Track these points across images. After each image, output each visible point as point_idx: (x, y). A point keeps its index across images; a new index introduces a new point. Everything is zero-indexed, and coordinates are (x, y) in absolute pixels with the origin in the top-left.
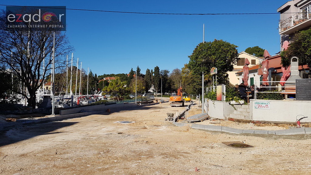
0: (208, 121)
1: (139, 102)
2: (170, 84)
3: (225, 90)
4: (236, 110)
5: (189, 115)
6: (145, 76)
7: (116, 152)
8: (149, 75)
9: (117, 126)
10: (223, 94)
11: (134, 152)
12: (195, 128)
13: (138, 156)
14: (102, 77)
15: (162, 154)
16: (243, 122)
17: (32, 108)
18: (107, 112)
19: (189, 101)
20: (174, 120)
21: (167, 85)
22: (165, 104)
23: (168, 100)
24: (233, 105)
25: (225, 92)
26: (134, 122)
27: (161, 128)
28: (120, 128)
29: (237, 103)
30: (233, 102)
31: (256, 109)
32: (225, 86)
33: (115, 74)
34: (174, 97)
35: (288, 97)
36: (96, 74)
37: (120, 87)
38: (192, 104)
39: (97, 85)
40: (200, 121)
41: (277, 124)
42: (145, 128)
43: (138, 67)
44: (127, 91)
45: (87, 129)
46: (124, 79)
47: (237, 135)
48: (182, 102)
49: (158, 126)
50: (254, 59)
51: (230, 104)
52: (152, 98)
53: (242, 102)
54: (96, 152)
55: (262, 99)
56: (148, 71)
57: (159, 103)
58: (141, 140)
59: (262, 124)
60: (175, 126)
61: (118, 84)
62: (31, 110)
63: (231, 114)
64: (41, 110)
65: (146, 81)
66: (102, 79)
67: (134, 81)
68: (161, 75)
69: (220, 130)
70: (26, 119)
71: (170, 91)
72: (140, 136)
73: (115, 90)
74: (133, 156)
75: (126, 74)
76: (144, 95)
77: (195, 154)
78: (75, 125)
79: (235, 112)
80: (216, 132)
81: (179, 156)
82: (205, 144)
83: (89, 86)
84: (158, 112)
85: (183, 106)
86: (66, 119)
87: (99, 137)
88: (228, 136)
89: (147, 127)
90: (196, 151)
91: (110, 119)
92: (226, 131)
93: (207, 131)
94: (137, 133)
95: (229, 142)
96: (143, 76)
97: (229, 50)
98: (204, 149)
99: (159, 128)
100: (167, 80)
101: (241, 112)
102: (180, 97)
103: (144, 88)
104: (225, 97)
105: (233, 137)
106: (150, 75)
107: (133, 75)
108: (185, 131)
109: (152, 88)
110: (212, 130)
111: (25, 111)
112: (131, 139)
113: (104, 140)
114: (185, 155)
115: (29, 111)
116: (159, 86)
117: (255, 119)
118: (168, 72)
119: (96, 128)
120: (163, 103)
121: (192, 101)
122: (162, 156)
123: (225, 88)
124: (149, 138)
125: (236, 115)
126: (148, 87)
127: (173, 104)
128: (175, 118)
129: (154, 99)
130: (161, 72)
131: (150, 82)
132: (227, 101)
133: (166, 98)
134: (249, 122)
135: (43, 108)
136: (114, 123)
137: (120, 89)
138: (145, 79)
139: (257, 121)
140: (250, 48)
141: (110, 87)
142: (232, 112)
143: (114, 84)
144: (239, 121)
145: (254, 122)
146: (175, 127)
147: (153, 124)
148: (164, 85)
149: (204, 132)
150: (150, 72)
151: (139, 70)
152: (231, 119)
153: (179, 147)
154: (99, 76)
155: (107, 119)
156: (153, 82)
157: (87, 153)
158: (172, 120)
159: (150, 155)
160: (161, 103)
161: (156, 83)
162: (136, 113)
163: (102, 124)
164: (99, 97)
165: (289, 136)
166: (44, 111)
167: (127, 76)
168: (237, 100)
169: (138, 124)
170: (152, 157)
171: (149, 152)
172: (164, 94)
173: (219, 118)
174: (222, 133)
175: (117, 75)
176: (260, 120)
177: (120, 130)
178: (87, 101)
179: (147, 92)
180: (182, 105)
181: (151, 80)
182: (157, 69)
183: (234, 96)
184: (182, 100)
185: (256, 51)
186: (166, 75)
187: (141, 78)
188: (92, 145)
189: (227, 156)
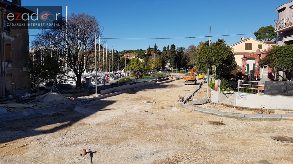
0: (207, 105)
1: (157, 80)
2: (185, 60)
3: (220, 83)
4: (227, 97)
5: (197, 97)
6: (162, 54)
7: (148, 124)
8: (165, 52)
9: (144, 106)
10: (219, 86)
11: (158, 125)
12: (196, 110)
13: (160, 127)
14: (122, 54)
15: (173, 127)
16: (230, 107)
17: (79, 88)
18: (133, 91)
19: (202, 78)
20: (184, 102)
21: (182, 62)
22: (180, 82)
23: (183, 77)
24: (225, 94)
25: (220, 85)
26: (154, 102)
27: (174, 108)
28: (146, 107)
29: (228, 93)
30: (226, 92)
31: (238, 99)
32: (220, 80)
33: (134, 50)
34: (187, 77)
35: (260, 92)
36: (117, 50)
37: (140, 66)
38: (204, 82)
39: (119, 61)
40: (201, 104)
41: (251, 109)
42: (163, 108)
43: (155, 44)
44: (146, 69)
45: (124, 107)
46: (142, 55)
47: (221, 116)
48: (195, 80)
49: (172, 107)
50: (260, 44)
51: (223, 93)
52: (167, 74)
53: (232, 92)
54: (137, 124)
55: (243, 92)
56: (165, 48)
57: (174, 80)
58: (161, 117)
59: (241, 109)
60: (183, 107)
61: (139, 64)
62: (79, 90)
63: (223, 101)
64: (85, 90)
65: (162, 58)
66: (123, 55)
67: (151, 59)
68: (177, 52)
69: (212, 113)
70: (81, 98)
71: (185, 67)
72: (160, 114)
73: (135, 68)
74: (157, 127)
75: (144, 51)
76: (160, 72)
77: (191, 128)
78: (115, 104)
79: (226, 99)
80: (209, 113)
81: (181, 128)
82: (198, 122)
83: (113, 63)
84: (172, 92)
85: (196, 84)
86: (106, 97)
87: (135, 114)
88: (216, 117)
89: (164, 107)
90: (192, 126)
91: (136, 99)
92: (215, 113)
93: (204, 113)
94: (158, 111)
95: (212, 122)
96: (160, 53)
97: (225, 54)
98: (197, 125)
99: (172, 109)
100: (183, 56)
101: (230, 99)
102: (193, 76)
103: (160, 64)
104: (220, 88)
105: (218, 117)
106: (167, 53)
107: (150, 52)
108: (189, 112)
109: (169, 64)
110: (207, 112)
111: (75, 90)
112: (154, 117)
113: (138, 116)
114: (185, 128)
115: (78, 90)
116: (174, 63)
117: (237, 105)
118: (184, 49)
119: (129, 107)
120: (178, 80)
121: (205, 78)
122: (172, 128)
123: (220, 82)
124: (165, 116)
125: (226, 101)
126: (164, 63)
127: (186, 83)
128: (185, 100)
129: (170, 76)
130: (177, 49)
131: (166, 59)
132: (221, 91)
133: (181, 74)
134: (234, 107)
135: (87, 88)
136: (141, 103)
137: (140, 68)
138: (161, 56)
139: (239, 107)
140: (264, 27)
141: (132, 66)
142: (224, 99)
143: (135, 63)
144: (227, 106)
145: (236, 107)
146: (183, 109)
147: (168, 105)
148: (179, 62)
149: (201, 113)
150: (167, 49)
151: (156, 47)
152: (223, 104)
153: (183, 123)
154: (120, 52)
155: (134, 99)
156: (168, 58)
157: (132, 124)
158: (183, 102)
159: (166, 127)
160: (176, 80)
161: (172, 60)
162: (155, 93)
163: (132, 103)
164: (122, 74)
165: (252, 118)
166: (87, 90)
167: (145, 53)
168: (228, 91)
169: (158, 104)
170: (167, 128)
171: (166, 125)
172: (179, 70)
173: (215, 103)
174: (213, 114)
175: (136, 51)
176: (241, 106)
177: (146, 109)
178: (113, 78)
179: (164, 68)
180: (194, 84)
181: (167, 57)
182: (173, 46)
183: (227, 87)
184: (195, 79)
185: (269, 30)
186: (182, 52)
187: (158, 55)
188: (132, 119)
189: (207, 130)
